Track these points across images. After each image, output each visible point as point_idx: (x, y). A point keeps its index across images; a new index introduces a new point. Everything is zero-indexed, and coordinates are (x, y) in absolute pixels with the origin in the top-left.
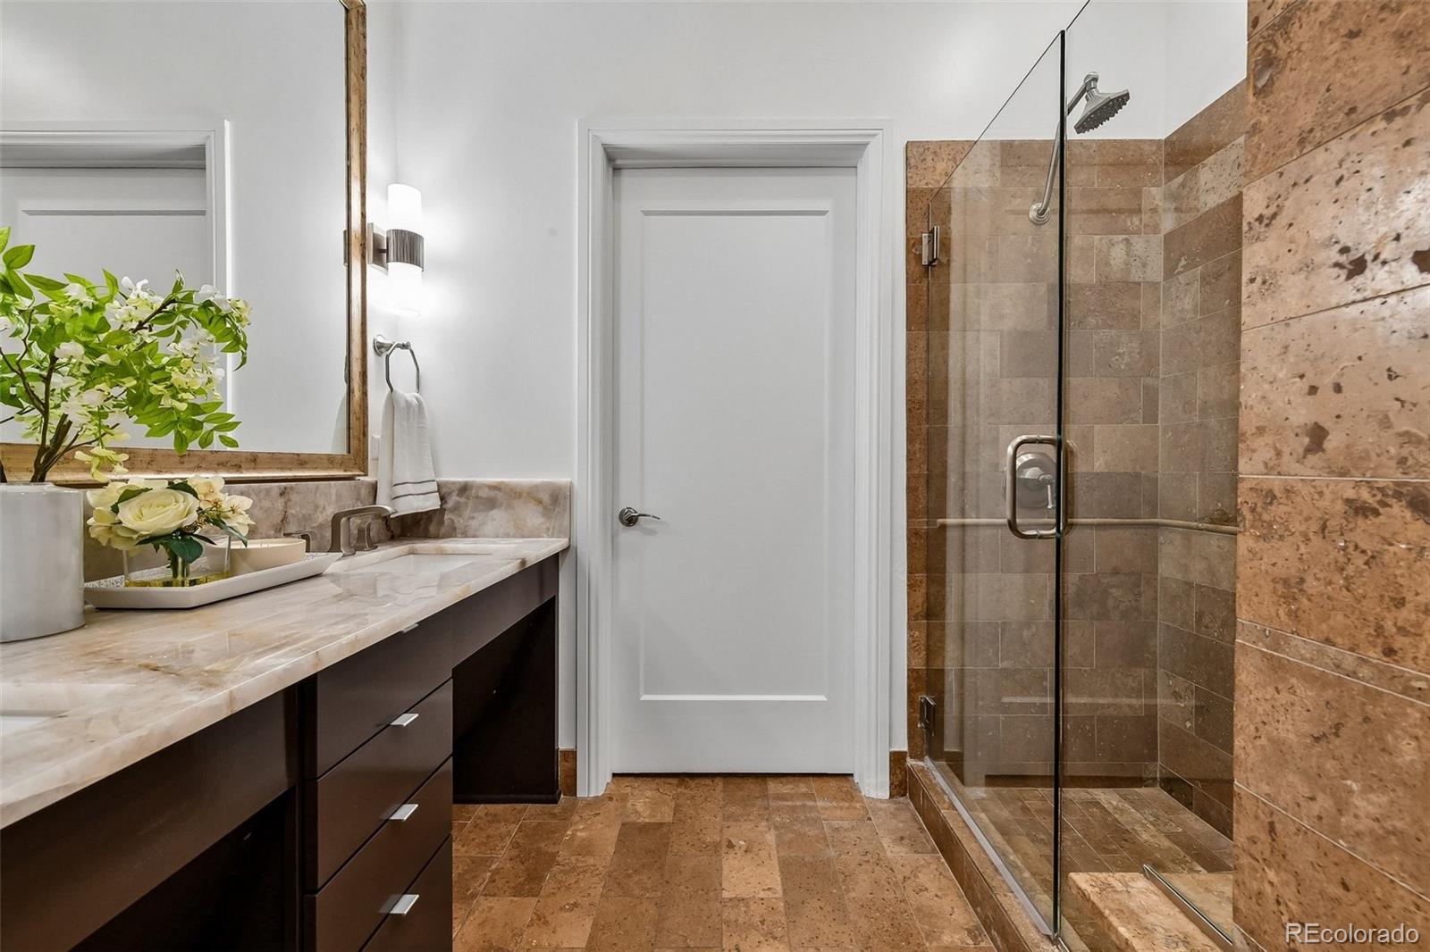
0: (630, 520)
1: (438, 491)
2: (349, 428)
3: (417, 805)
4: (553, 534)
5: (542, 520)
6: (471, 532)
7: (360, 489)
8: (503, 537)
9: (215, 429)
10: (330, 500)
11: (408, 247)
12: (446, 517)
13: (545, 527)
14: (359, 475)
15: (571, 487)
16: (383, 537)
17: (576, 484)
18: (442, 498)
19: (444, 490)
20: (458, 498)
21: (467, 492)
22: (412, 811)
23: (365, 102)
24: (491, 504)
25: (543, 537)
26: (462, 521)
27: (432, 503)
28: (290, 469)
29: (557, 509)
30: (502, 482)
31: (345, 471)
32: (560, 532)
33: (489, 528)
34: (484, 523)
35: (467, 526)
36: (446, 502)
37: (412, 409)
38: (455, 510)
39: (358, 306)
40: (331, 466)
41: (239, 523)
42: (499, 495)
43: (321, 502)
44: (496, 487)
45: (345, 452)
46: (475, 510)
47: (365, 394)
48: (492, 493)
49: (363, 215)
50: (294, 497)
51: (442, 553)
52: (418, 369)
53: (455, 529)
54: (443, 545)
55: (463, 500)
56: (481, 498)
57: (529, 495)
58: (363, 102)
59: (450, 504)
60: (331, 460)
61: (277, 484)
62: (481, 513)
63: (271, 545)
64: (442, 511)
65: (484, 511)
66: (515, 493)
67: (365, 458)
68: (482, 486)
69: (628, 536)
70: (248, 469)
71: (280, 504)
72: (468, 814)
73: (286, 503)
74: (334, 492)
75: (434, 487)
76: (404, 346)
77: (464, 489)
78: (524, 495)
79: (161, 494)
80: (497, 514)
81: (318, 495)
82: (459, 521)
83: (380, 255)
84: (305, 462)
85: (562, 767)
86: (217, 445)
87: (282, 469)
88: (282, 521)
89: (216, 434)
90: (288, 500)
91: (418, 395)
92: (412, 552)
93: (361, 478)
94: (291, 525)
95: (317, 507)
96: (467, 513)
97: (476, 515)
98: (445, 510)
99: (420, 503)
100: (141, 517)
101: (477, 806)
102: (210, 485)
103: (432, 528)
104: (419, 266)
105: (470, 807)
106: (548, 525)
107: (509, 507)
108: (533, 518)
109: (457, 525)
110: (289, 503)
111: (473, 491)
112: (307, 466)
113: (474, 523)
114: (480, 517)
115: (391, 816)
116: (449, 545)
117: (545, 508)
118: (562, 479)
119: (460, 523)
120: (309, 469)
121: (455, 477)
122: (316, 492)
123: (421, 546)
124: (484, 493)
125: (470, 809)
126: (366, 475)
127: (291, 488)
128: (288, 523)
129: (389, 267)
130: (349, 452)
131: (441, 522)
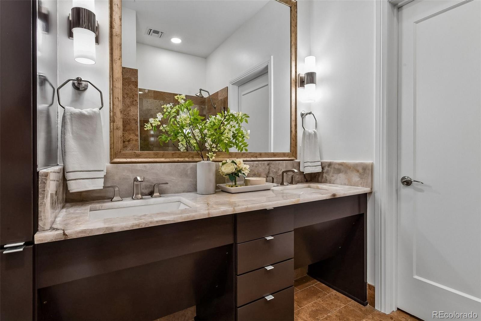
0: (407, 183)
1: (321, 165)
2: (291, 144)
3: (273, 268)
4: (363, 185)
5: (359, 179)
6: (332, 182)
7: (294, 164)
8: (343, 185)
9: (244, 147)
10: (283, 167)
11: (311, 78)
12: (324, 175)
13: (360, 182)
14: (295, 159)
15: (372, 166)
16: (303, 181)
17: (374, 163)
18: (323, 168)
19: (323, 165)
20: (328, 168)
21: (331, 166)
22: (271, 268)
23: (297, 34)
24: (339, 171)
25: (359, 186)
26: (329, 177)
27: (319, 169)
28: (271, 157)
29: (365, 175)
30: (343, 162)
31: (289, 158)
32: (367, 185)
33: (338, 181)
34: (337, 179)
35: (331, 179)
36: (324, 170)
37: (311, 136)
38: (327, 173)
39: (294, 103)
40: (284, 156)
41: (245, 172)
42: (342, 168)
43: (280, 168)
44: (341, 164)
45: (290, 152)
46: (334, 173)
47: (296, 132)
48: (340, 167)
49: (296, 72)
50: (272, 166)
51: (318, 188)
52: (316, 121)
53: (327, 180)
54: (318, 185)
55: (329, 169)
56: (335, 168)
57: (354, 168)
58: (296, 34)
59: (325, 171)
60: (284, 155)
61: (267, 162)
62: (336, 174)
63: (257, 179)
64: (322, 172)
65: (337, 174)
66: (348, 167)
67: (296, 153)
68: (336, 164)
69: (405, 191)
70: (259, 157)
71: (268, 167)
72: (329, 291)
73: (269, 167)
74: (284, 164)
75: (319, 163)
76: (310, 113)
77: (330, 165)
78: (352, 168)
79: (230, 164)
80: (342, 176)
81: (279, 165)
82: (328, 177)
83: (302, 83)
84: (276, 155)
85: (368, 291)
86: (244, 151)
87: (268, 157)
88: (268, 173)
89: (244, 148)
90: (270, 167)
91: (316, 130)
92: (309, 187)
93: (296, 160)
94: (271, 174)
95: (279, 169)
96: (331, 174)
97: (334, 175)
98: (324, 172)
99: (313, 170)
100: (225, 169)
101: (334, 290)
102: (240, 161)
103: (320, 179)
104: (314, 83)
105: (331, 289)
106: (361, 181)
107: (346, 173)
108: (355, 178)
109: (327, 179)
110: (270, 168)
111: (333, 166)
112: (276, 156)
113: (333, 178)
114: (335, 176)
115: (265, 267)
116: (320, 186)
117: (360, 174)
118: (368, 161)
119: (328, 178)
120: (277, 157)
121: (326, 160)
122: (279, 164)
123: (313, 185)
124: (337, 167)
125: (331, 290)
126: (297, 159)
127: (271, 163)
128: (270, 173)
129: (305, 87)
130: (291, 152)
131: (322, 177)
